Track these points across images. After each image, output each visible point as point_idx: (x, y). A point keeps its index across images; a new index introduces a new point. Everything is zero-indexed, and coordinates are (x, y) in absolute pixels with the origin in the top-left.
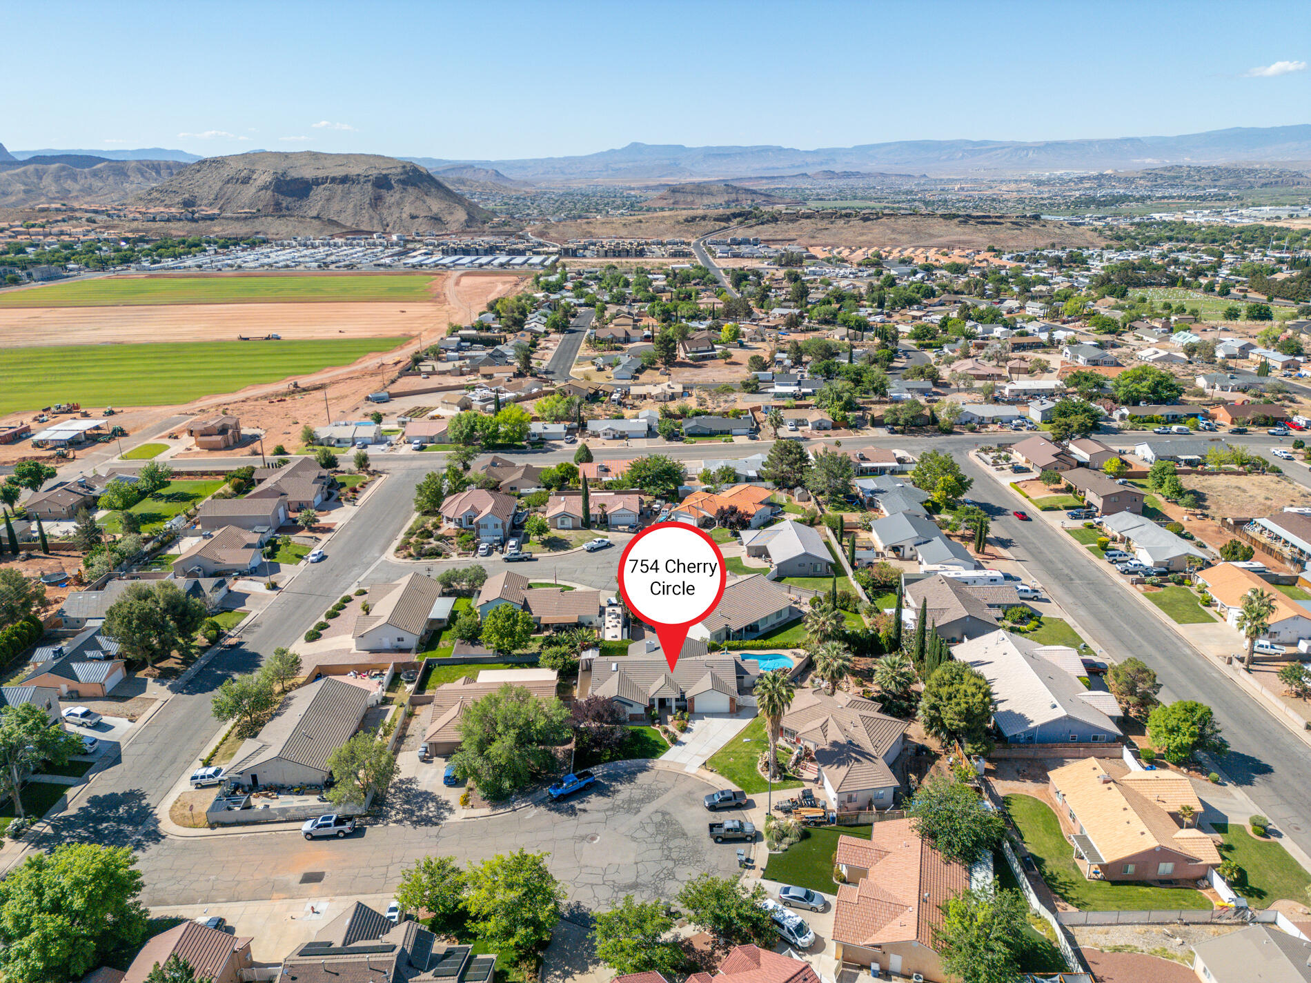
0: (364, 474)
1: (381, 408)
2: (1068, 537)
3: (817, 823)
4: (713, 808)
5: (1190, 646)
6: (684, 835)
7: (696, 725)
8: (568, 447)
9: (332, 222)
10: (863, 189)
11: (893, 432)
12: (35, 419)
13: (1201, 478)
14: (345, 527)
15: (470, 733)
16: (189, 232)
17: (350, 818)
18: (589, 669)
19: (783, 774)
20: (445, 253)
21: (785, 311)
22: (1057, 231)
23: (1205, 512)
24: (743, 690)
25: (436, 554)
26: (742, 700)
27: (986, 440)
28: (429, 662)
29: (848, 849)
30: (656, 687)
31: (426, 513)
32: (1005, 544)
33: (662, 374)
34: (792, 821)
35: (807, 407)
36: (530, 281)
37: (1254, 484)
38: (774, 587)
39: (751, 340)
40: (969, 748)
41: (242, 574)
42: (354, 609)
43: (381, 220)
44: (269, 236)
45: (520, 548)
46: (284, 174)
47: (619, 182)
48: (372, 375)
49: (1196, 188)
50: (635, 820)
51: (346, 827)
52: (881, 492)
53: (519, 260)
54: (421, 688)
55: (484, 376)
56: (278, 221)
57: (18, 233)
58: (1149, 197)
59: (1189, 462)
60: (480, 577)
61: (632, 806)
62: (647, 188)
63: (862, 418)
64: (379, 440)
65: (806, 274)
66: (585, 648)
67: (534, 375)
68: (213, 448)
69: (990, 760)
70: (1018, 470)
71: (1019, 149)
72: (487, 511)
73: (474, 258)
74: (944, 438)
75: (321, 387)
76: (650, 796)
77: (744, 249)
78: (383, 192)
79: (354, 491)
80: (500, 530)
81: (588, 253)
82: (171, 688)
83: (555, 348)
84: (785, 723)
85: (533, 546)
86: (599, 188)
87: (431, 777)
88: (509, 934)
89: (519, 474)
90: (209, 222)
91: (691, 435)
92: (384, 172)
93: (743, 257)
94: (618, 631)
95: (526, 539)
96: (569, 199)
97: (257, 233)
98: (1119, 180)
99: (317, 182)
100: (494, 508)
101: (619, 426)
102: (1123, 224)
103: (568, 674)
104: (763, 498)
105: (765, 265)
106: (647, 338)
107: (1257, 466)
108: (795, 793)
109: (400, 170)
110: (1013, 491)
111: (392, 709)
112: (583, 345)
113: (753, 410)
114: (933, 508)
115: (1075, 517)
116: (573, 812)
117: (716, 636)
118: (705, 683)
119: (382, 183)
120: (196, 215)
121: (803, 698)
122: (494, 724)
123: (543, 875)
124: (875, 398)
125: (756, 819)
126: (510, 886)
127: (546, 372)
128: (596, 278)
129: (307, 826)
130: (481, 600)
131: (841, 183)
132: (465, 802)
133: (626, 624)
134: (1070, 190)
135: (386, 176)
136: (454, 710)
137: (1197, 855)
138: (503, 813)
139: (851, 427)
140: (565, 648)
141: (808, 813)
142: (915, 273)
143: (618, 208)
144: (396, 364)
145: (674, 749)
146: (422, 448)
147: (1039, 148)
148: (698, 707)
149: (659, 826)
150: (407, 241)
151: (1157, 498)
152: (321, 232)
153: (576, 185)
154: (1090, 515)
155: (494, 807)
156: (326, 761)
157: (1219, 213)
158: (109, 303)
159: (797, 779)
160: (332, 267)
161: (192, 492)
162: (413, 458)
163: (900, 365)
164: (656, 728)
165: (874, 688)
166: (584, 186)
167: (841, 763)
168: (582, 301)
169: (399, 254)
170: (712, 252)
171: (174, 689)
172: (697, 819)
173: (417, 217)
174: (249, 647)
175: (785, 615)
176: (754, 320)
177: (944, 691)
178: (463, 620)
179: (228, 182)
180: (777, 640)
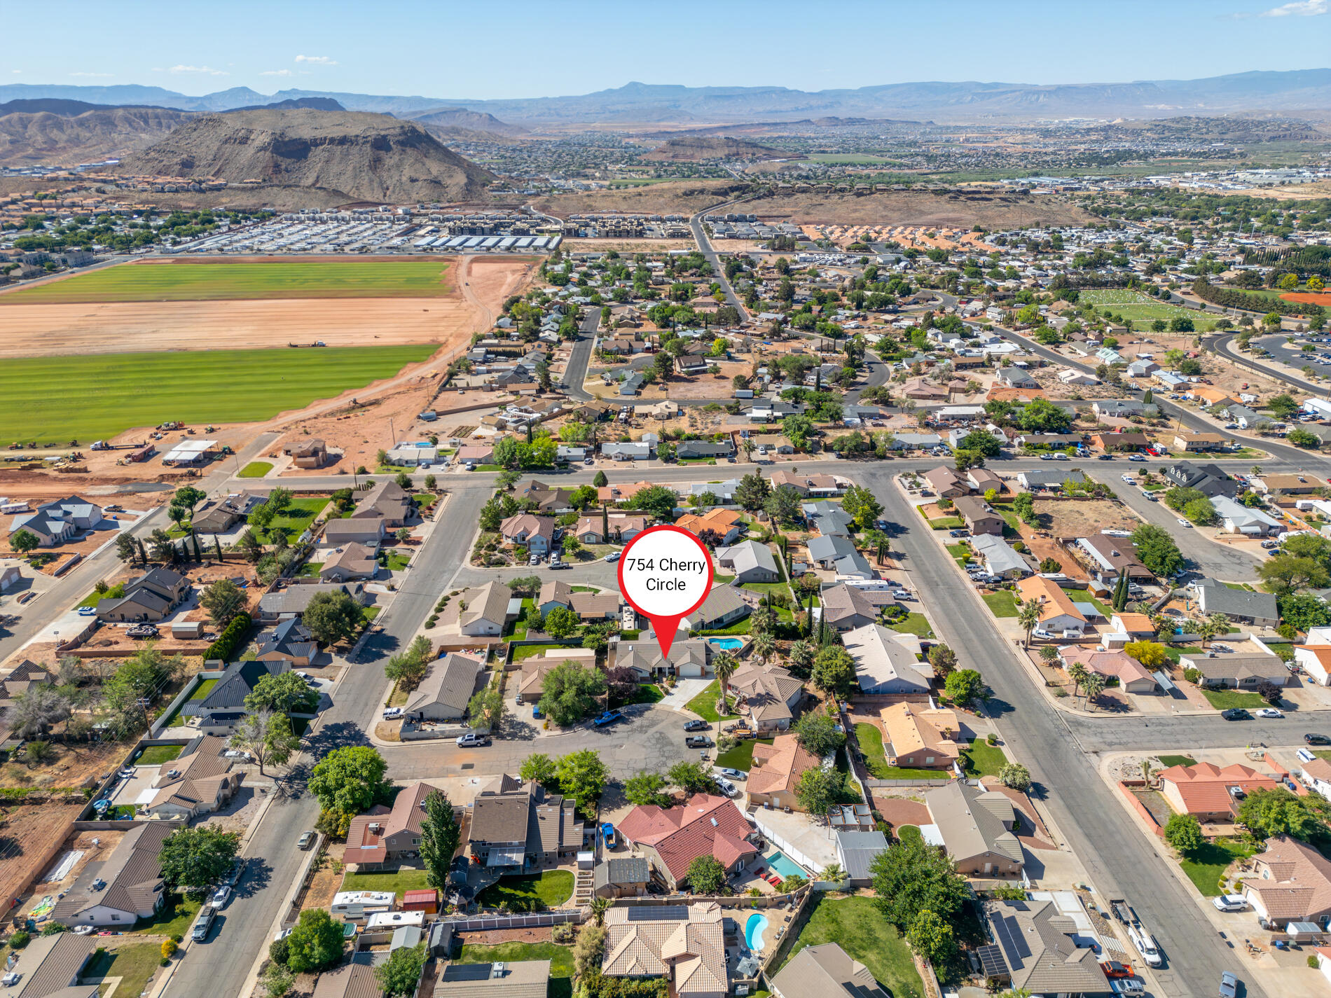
0: (433, 493)
1: (433, 427)
2: (946, 552)
3: (746, 738)
4: (688, 730)
5: (997, 633)
6: (672, 744)
7: (680, 683)
8: (587, 468)
9: (337, 193)
10: (867, 138)
11: (840, 457)
12: (151, 436)
13: (1055, 503)
14: (431, 539)
15: (549, 688)
16: (198, 203)
17: (482, 736)
18: (614, 648)
19: (729, 711)
20: (453, 232)
21: (771, 316)
22: (1044, 207)
23: (1049, 532)
24: (709, 662)
25: (500, 563)
26: (708, 668)
27: (909, 466)
28: (512, 644)
29: (759, 750)
30: (657, 660)
31: (488, 530)
32: (900, 557)
33: (661, 389)
34: (732, 736)
35: (777, 431)
36: (536, 269)
37: (1090, 510)
38: (736, 591)
39: (738, 351)
40: (837, 697)
41: (369, 579)
42: (453, 605)
43: (381, 183)
44: (278, 208)
45: (559, 559)
46: (282, 135)
47: (617, 128)
48: (416, 389)
49: (1203, 141)
50: (644, 737)
51: (481, 741)
52: (819, 516)
53: (524, 241)
54: (510, 660)
55: (512, 392)
56: (284, 192)
57: (31, 206)
58: (1152, 153)
59: (1053, 489)
60: (537, 583)
61: (642, 730)
62: (646, 135)
63: (818, 443)
64: (439, 461)
65: (796, 262)
66: (611, 635)
67: (553, 391)
68: (308, 467)
69: (851, 704)
70: (926, 494)
71: (1030, 92)
72: (535, 532)
73: (481, 238)
74: (878, 462)
75: (376, 403)
76: (653, 724)
77: (740, 228)
78: (382, 153)
79: (430, 509)
80: (545, 546)
81: (589, 231)
82: (347, 659)
83: (568, 359)
84: (731, 682)
85: (568, 558)
86: (597, 135)
87: (525, 713)
88: (582, 789)
89: (553, 498)
90: (216, 193)
91: (683, 458)
92: (383, 133)
93: (738, 238)
94: (631, 624)
95: (563, 553)
96: (566, 148)
97: (265, 205)
98: (1126, 132)
99: (316, 143)
100: (541, 529)
101: (627, 449)
102: (1118, 189)
103: (602, 652)
104: (734, 519)
105: (758, 249)
106: (648, 350)
107: (1100, 493)
108: (735, 722)
109: (398, 131)
110: (918, 512)
111: (493, 673)
112: (592, 357)
113: (734, 433)
114: (854, 529)
115: (954, 535)
116: (608, 732)
117: (695, 626)
118: (686, 658)
119: (381, 144)
120: (204, 185)
121: (744, 667)
122: (562, 683)
123: (598, 763)
124: (831, 424)
125: (712, 736)
126: (581, 766)
127: (563, 387)
128: (599, 267)
129: (459, 740)
130: (541, 601)
131: (846, 130)
132: (547, 727)
133: (637, 618)
134: (1076, 143)
135: (384, 137)
136: (535, 674)
137: (946, 752)
138: (569, 733)
139: (809, 452)
140: (599, 636)
141: (742, 732)
142: (898, 261)
143: (616, 162)
144: (434, 377)
145: (667, 697)
146: (473, 469)
147: (1049, 92)
148: (682, 672)
149: (658, 739)
150: (413, 215)
151: (1017, 520)
152: (326, 203)
153: (574, 131)
154: (965, 534)
155: (563, 730)
156: (460, 703)
157: (1216, 176)
158: (152, 296)
159: (737, 714)
160: (347, 249)
161: (306, 509)
162: (467, 478)
163: (863, 380)
164: (656, 685)
165: (790, 660)
166: (581, 132)
167: (761, 705)
168: (588, 299)
169: (406, 232)
170: (709, 231)
171: (349, 660)
172: (680, 736)
173: (417, 180)
174: (388, 633)
175: (742, 611)
176: (742, 328)
177: (824, 664)
178: (530, 616)
179: (226, 142)
180: (734, 629)
